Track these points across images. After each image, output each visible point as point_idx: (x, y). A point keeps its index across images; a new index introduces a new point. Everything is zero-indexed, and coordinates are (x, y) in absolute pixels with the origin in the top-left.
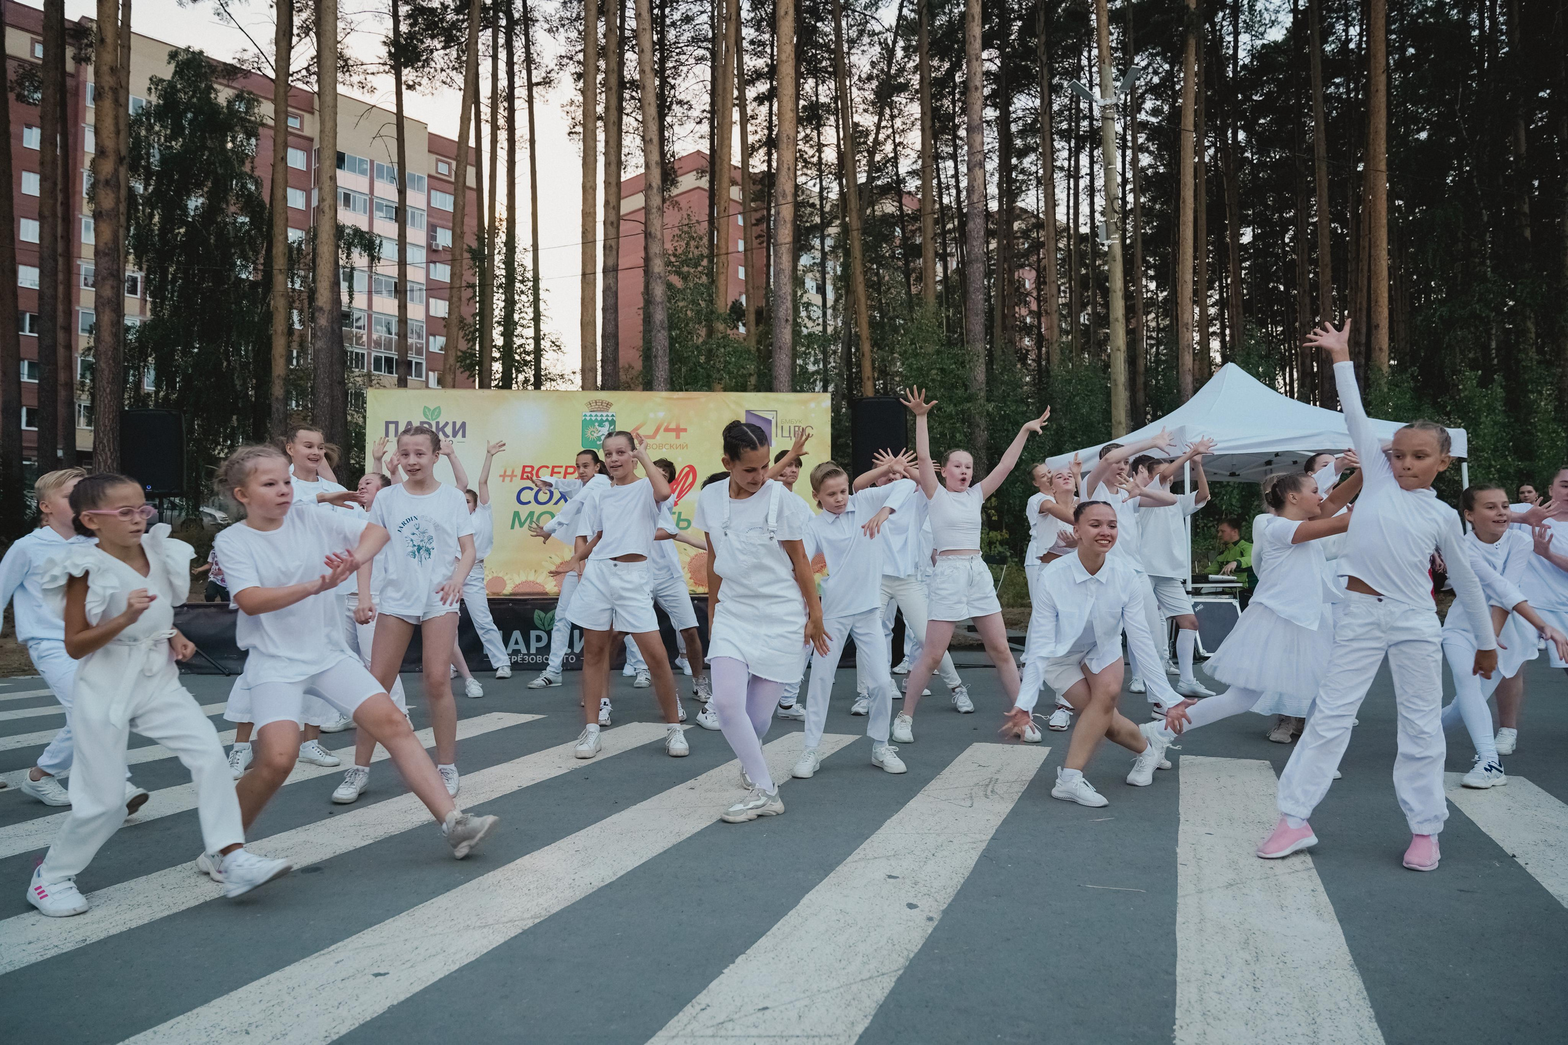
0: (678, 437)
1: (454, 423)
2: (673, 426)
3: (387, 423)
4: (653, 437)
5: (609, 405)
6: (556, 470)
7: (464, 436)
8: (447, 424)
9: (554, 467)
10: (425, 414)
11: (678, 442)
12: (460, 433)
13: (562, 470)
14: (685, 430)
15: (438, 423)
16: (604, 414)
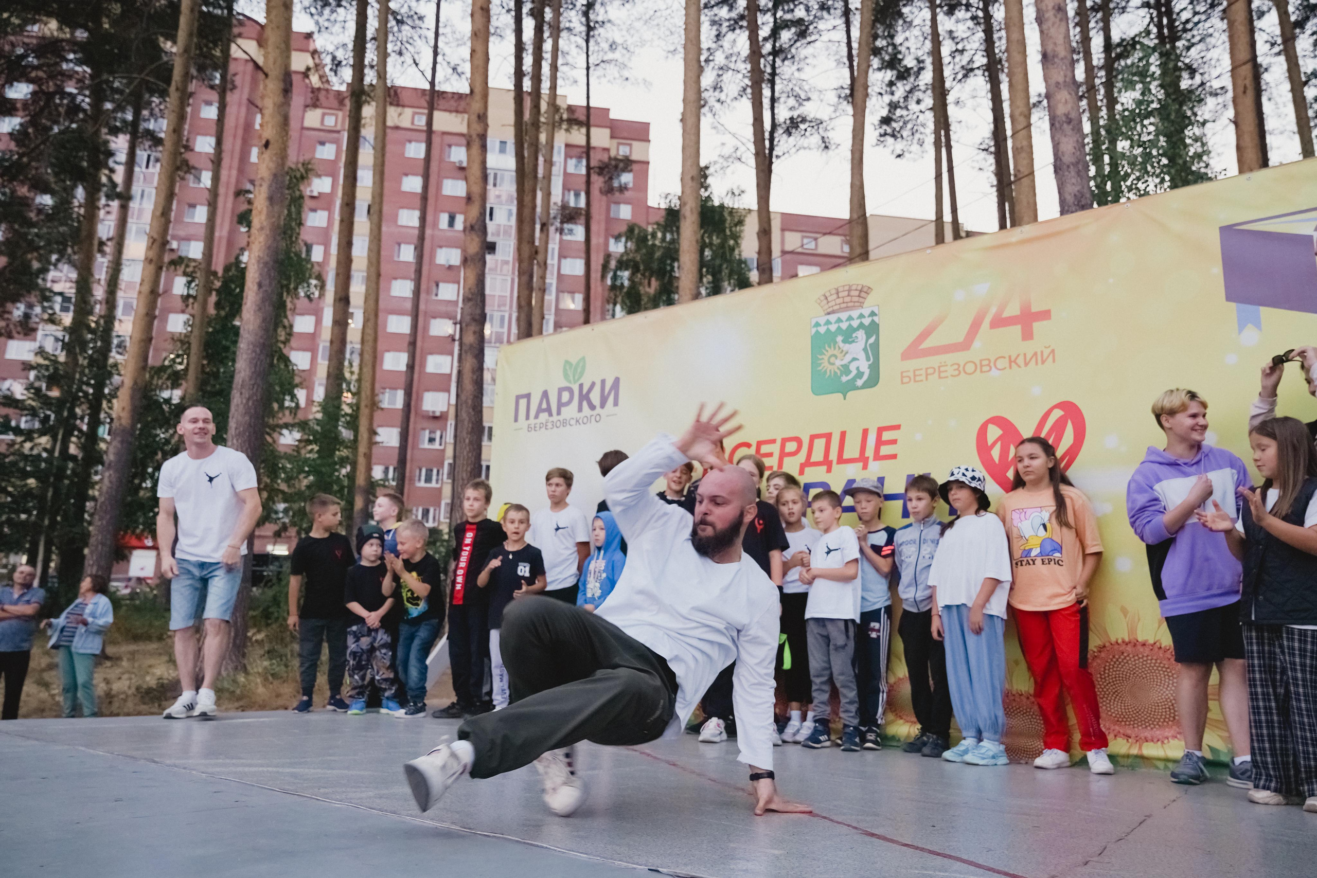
0: (1027, 335)
1: (603, 382)
2: (1013, 310)
3: (518, 398)
4: (965, 345)
5: (864, 292)
6: (765, 449)
7: (616, 404)
8: (593, 384)
9: (759, 444)
10: (566, 376)
11: (1029, 347)
12: (611, 400)
13: (775, 449)
14: (1045, 315)
15: (581, 386)
16: (855, 313)
